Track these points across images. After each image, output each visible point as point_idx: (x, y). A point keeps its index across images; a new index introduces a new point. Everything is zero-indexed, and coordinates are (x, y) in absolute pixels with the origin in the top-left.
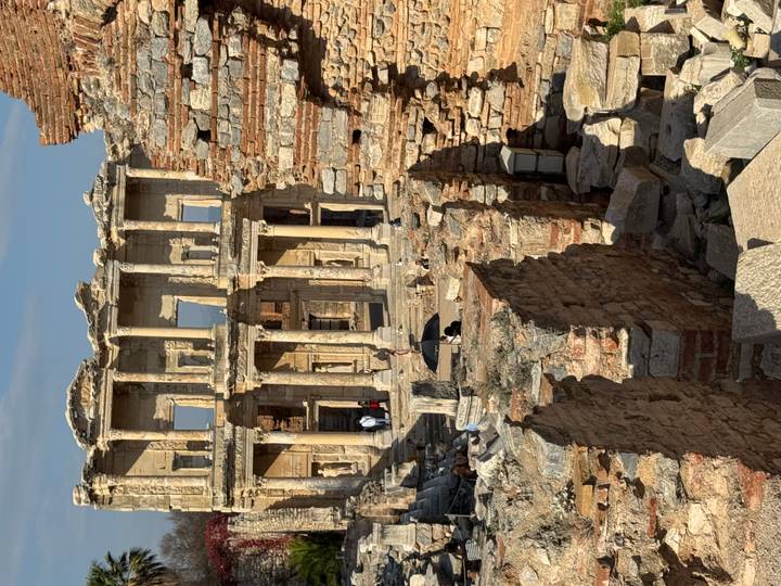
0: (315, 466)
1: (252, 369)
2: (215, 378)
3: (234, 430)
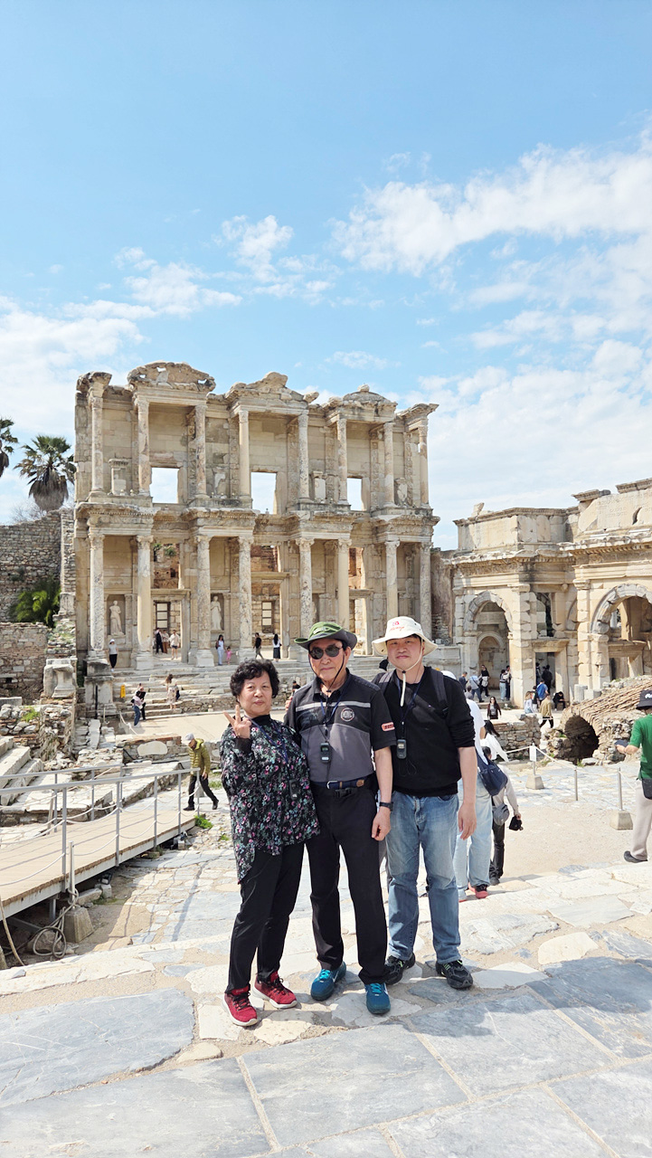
0: (122, 598)
1: (212, 534)
2: (201, 499)
3: (148, 516)
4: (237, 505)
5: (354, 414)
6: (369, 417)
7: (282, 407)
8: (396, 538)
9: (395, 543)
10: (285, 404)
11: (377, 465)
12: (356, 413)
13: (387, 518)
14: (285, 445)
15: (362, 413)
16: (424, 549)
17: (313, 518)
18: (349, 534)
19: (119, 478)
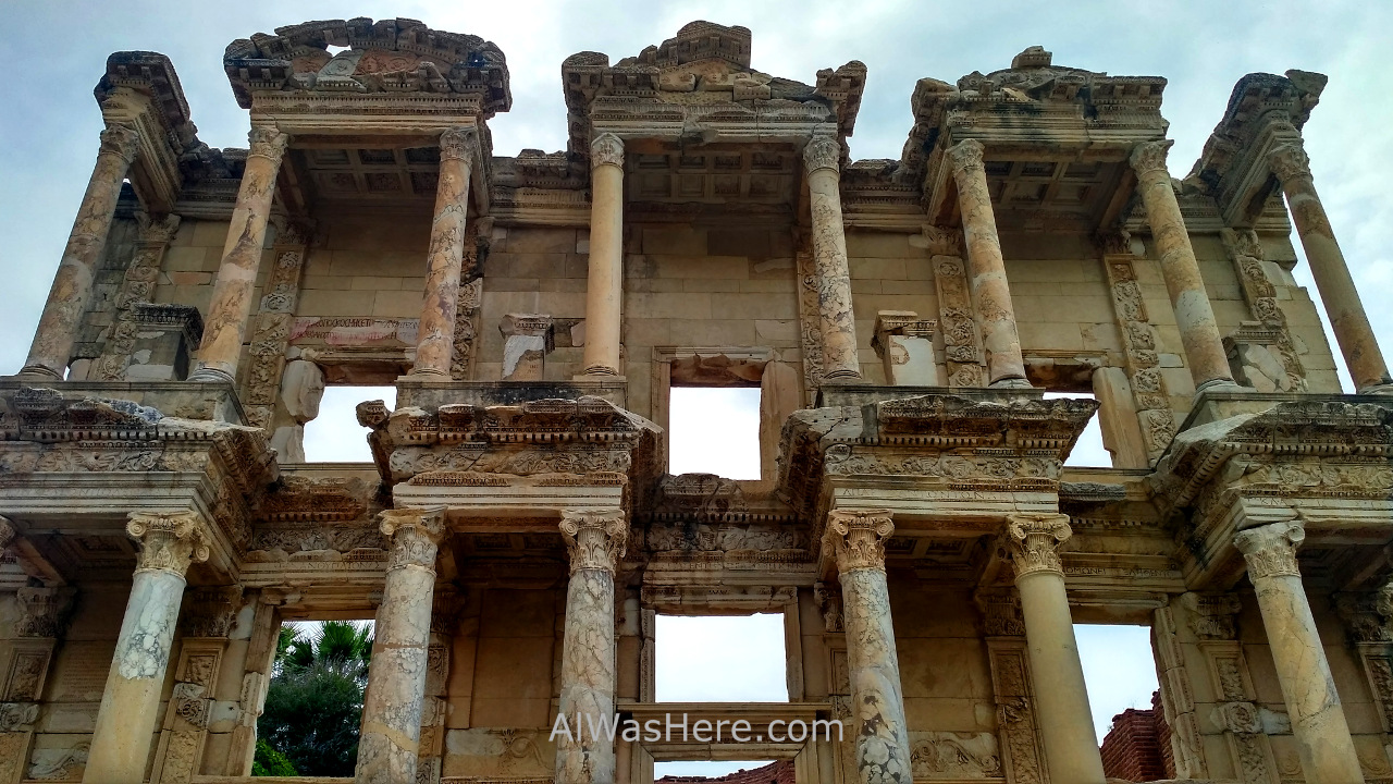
5: (1006, 125)
6: (1066, 130)
7: (738, 118)
8: (1281, 510)
9: (1280, 529)
10: (750, 114)
11: (1143, 328)
12: (1015, 119)
13: (1216, 431)
14: (789, 289)
15: (1035, 121)
17: (877, 432)
18: (1055, 497)
19: (152, 360)
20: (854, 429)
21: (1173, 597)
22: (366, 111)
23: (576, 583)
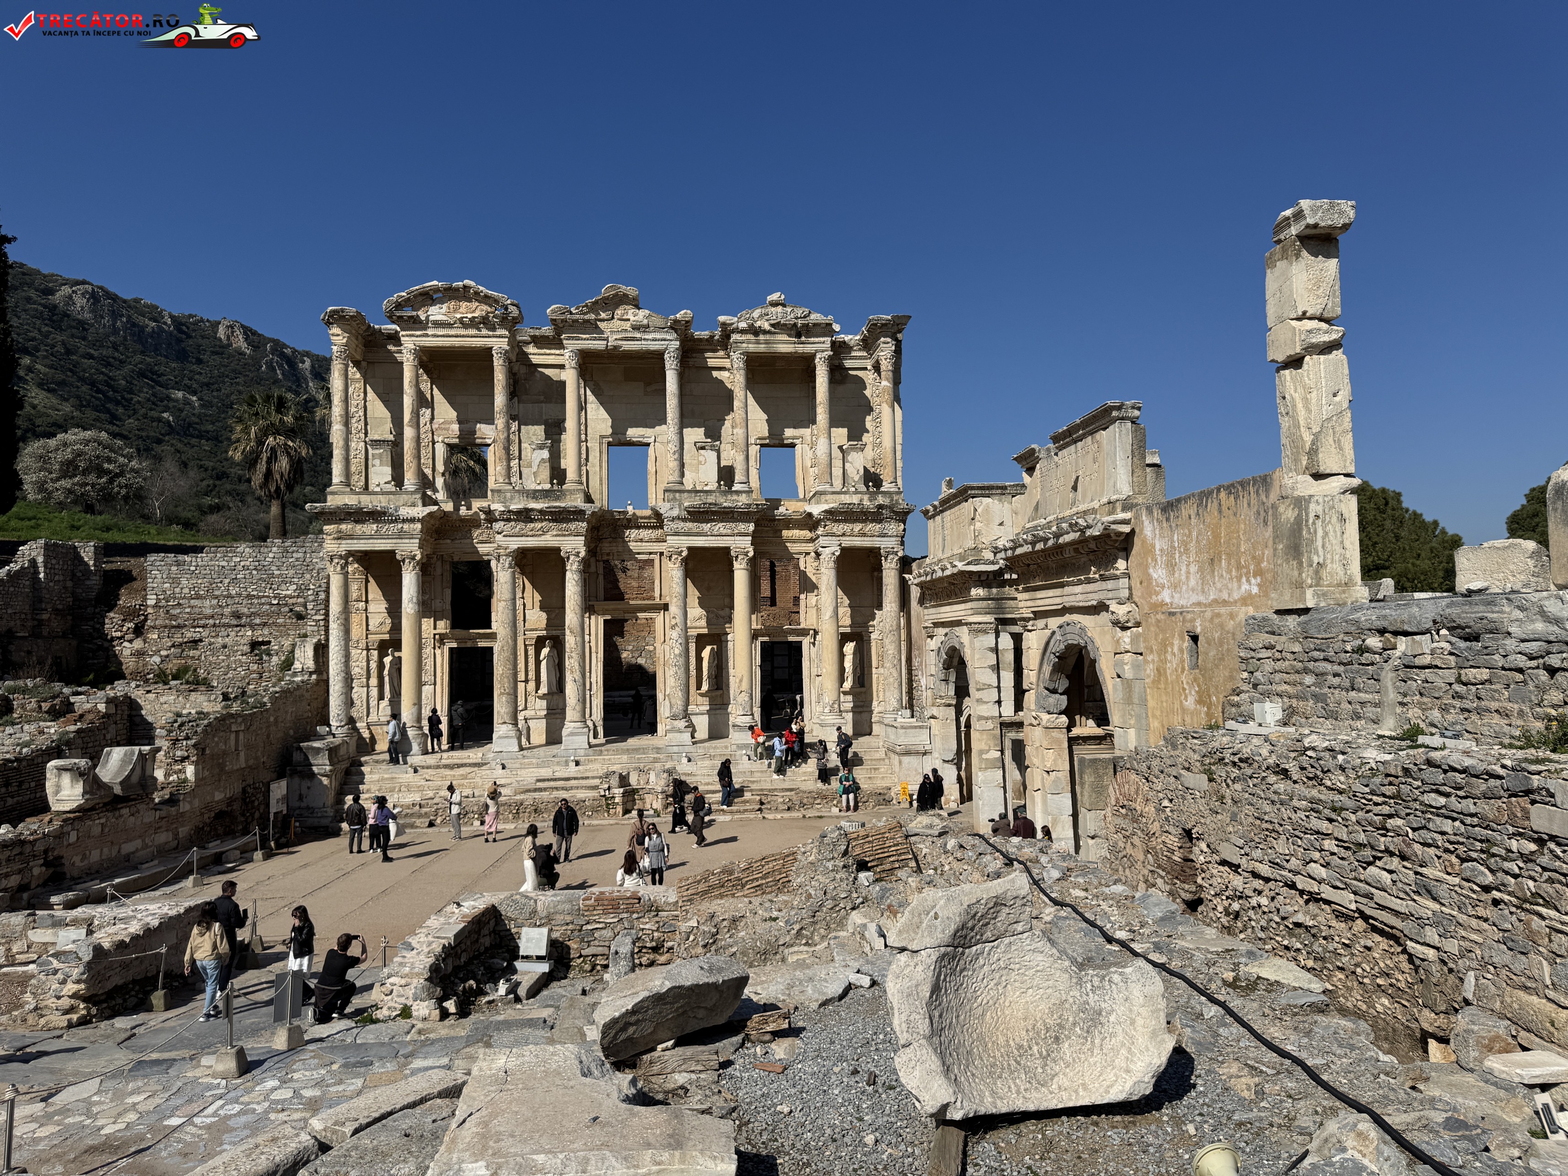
1: (515, 544)
2: (499, 491)
3: (414, 521)
4: (557, 499)
5: (758, 342)
6: (785, 345)
7: (633, 339)
8: (834, 541)
9: (833, 549)
10: (638, 335)
12: (762, 340)
13: (816, 510)
16: (886, 558)
17: (684, 514)
18: (750, 538)
19: (381, 465)
20: (675, 513)
21: (808, 554)
22: (457, 336)
23: (569, 575)
